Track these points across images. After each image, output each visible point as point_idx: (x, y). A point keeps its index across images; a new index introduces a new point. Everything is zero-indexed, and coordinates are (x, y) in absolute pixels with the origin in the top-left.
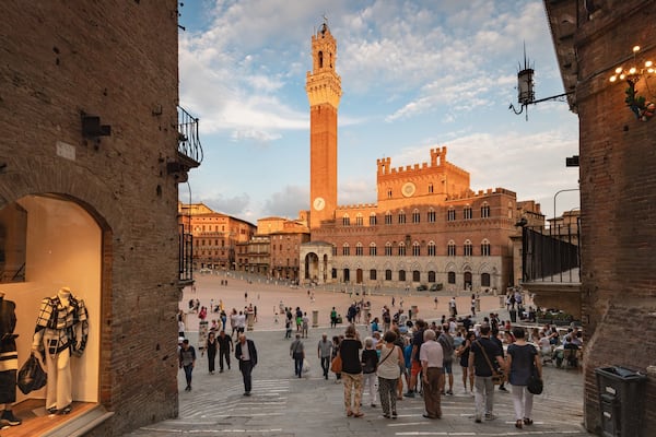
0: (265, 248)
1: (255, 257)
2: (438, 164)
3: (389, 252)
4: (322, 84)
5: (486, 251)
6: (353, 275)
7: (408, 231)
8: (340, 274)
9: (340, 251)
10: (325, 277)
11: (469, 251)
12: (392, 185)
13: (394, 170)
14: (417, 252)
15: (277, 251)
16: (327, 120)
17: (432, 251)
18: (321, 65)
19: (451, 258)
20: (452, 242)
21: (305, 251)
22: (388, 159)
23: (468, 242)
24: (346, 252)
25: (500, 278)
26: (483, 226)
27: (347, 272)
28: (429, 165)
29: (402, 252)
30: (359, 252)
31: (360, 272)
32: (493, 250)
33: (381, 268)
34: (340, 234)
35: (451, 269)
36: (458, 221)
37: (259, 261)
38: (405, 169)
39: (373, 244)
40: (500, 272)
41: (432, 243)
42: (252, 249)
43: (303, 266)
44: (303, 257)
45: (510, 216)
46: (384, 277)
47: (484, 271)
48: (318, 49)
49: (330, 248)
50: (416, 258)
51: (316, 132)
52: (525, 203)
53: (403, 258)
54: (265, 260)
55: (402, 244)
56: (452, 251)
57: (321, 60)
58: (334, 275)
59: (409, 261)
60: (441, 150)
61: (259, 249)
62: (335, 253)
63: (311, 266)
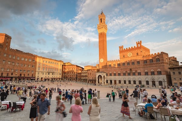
0: (86, 74)
1: (83, 77)
2: (139, 46)
3: (124, 74)
4: (102, 27)
5: (160, 73)
6: (113, 82)
7: (131, 68)
8: (109, 82)
9: (109, 75)
10: (104, 83)
11: (153, 73)
12: (124, 54)
13: (124, 49)
14: (134, 74)
15: (90, 75)
16: (103, 36)
17: (139, 74)
18: (101, 22)
19: (146, 76)
20: (146, 71)
21: (98, 75)
22: (123, 46)
23: (152, 70)
24: (111, 75)
25: (166, 83)
26: (157, 65)
27: (111, 81)
28: (136, 47)
29: (129, 74)
30: (115, 75)
31: (115, 81)
32: (162, 73)
33: (122, 80)
34: (108, 69)
35: (147, 80)
36: (148, 63)
37: (84, 78)
38: (128, 48)
39: (119, 72)
40: (166, 81)
41: (139, 71)
42: (82, 74)
43: (97, 79)
44: (97, 76)
45: (167, 61)
46: (124, 83)
47: (159, 80)
48: (100, 18)
49: (106, 74)
50: (134, 76)
51: (100, 40)
52: (171, 57)
53: (129, 77)
54: (86, 78)
55: (129, 72)
56: (146, 74)
57: (101, 21)
58: (107, 82)
59: (132, 77)
60: (140, 42)
61: (84, 75)
62: (107, 75)
63: (100, 79)
